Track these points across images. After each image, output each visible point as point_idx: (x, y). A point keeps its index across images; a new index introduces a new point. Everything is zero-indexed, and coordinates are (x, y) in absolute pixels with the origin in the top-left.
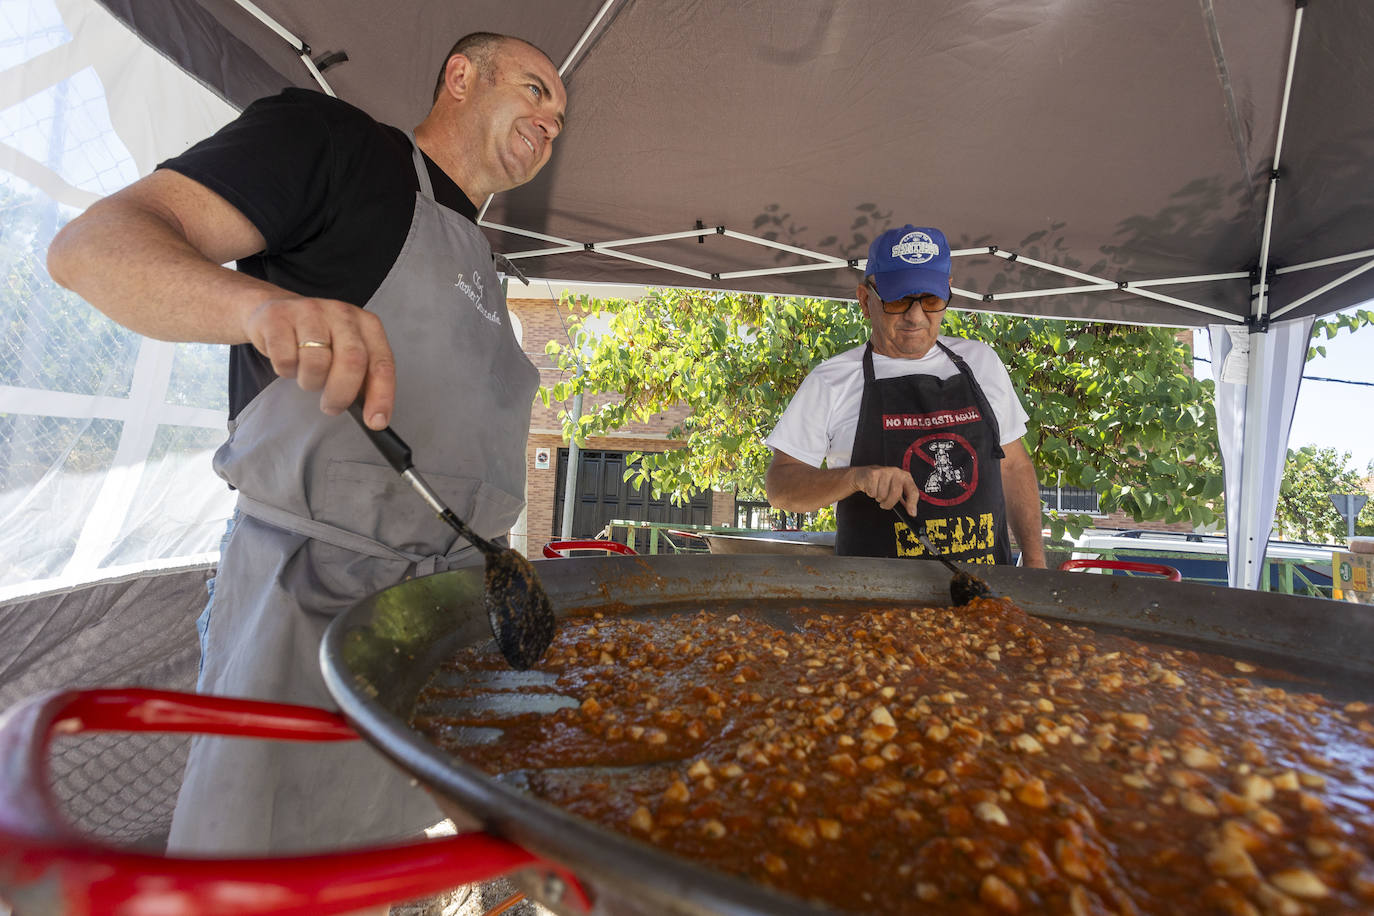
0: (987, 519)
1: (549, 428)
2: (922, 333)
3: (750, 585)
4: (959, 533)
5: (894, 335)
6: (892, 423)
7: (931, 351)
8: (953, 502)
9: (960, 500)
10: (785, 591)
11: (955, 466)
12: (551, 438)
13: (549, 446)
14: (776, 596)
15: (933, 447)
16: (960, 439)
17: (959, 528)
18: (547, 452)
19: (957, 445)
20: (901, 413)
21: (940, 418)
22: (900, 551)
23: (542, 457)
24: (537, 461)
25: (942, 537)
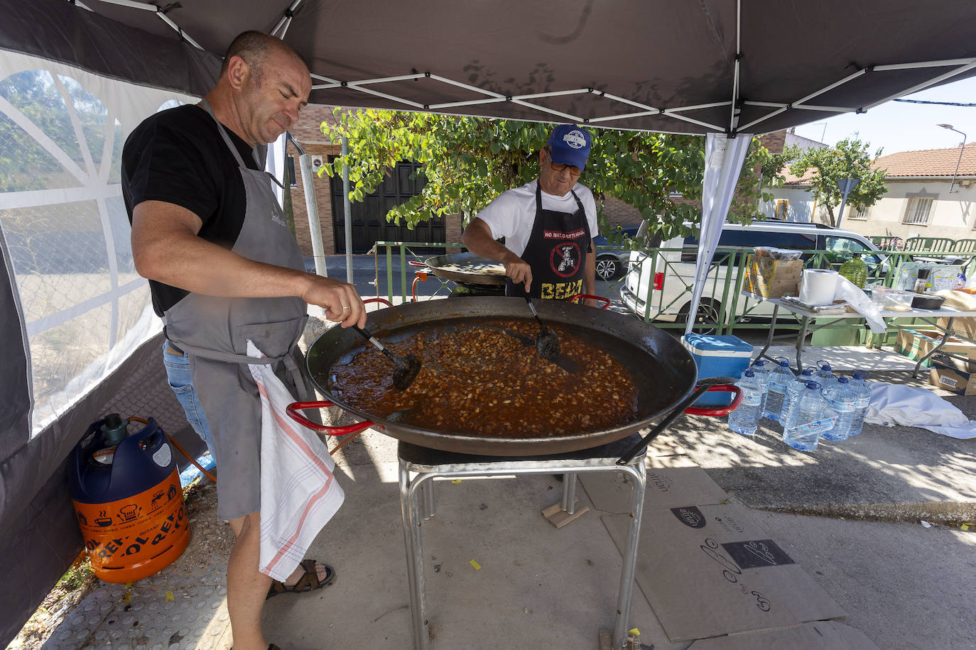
0: (580, 282)
1: (318, 140)
2: (567, 184)
3: (441, 314)
4: (568, 290)
5: (552, 182)
6: (548, 235)
7: (567, 195)
8: (569, 275)
9: (573, 274)
10: (456, 315)
11: (571, 258)
12: (321, 147)
13: (321, 154)
14: (452, 317)
15: (564, 249)
16: (576, 245)
17: (569, 287)
18: (320, 158)
19: (574, 248)
20: (551, 230)
21: (570, 235)
22: (543, 297)
23: (317, 163)
24: (314, 166)
25: (562, 291)
